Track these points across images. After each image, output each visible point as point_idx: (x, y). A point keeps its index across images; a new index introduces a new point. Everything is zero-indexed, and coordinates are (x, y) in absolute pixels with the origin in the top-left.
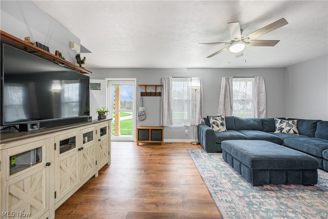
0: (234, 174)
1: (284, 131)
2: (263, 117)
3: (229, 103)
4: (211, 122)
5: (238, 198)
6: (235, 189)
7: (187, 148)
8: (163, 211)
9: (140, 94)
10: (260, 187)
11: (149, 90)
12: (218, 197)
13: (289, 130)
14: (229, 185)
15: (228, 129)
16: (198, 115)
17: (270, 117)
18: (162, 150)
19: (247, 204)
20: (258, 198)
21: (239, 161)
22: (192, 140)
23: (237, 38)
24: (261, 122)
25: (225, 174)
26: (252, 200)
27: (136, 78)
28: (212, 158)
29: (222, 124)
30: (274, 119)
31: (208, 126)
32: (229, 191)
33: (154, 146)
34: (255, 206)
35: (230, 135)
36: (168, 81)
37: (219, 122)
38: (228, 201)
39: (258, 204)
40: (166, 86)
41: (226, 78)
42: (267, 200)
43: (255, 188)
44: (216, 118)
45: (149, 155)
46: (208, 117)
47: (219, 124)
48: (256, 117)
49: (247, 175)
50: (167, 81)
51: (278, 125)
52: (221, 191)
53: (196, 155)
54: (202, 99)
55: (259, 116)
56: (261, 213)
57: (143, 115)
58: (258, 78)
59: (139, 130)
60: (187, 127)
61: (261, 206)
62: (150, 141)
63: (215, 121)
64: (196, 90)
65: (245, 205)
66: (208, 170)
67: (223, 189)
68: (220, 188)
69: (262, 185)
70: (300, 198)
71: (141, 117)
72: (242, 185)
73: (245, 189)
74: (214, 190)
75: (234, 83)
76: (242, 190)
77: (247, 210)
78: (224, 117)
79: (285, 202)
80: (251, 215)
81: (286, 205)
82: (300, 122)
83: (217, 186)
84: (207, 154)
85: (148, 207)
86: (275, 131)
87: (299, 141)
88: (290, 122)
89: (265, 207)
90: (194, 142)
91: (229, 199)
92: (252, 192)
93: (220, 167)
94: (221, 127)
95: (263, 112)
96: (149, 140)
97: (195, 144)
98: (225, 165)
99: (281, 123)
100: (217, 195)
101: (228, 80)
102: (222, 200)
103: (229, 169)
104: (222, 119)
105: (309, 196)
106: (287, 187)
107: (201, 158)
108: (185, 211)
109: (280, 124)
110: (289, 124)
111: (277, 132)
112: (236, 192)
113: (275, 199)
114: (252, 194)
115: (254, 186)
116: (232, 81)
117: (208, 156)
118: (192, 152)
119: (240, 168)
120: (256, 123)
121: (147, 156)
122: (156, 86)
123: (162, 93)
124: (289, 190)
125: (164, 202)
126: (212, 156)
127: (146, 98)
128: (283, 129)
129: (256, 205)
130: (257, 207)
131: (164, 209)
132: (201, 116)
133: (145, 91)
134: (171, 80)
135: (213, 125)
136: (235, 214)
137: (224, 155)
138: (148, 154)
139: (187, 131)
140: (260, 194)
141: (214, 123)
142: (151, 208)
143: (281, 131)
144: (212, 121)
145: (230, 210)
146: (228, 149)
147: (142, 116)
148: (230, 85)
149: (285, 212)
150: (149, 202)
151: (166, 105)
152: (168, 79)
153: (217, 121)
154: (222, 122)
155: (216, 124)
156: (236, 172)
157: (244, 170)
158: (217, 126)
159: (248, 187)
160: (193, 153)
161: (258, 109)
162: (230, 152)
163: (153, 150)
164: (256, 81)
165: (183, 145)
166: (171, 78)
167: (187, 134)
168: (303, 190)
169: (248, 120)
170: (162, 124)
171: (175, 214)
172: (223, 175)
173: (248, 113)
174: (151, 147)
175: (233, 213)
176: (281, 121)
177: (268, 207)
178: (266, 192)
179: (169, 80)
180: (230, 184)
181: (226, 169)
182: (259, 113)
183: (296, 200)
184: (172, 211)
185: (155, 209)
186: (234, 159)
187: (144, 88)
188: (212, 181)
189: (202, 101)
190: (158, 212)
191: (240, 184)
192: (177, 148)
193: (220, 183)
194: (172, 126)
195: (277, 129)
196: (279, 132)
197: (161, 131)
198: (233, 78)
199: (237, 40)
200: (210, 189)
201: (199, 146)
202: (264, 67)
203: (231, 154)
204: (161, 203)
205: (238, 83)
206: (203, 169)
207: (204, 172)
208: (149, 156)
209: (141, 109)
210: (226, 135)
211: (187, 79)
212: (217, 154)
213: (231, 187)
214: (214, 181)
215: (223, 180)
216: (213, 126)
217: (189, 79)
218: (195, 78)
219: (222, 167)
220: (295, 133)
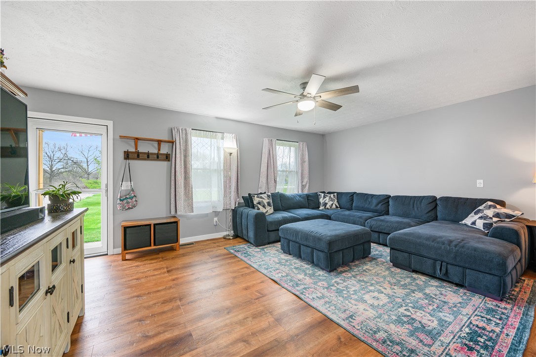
0: (304, 265)
1: (328, 206)
2: (306, 192)
3: (273, 174)
4: (255, 202)
5: (326, 290)
6: (317, 282)
7: (224, 247)
8: (260, 344)
9: (122, 155)
10: (335, 271)
11: (143, 148)
12: (308, 297)
13: (332, 204)
14: (308, 280)
15: (276, 210)
16: (234, 192)
17: (313, 191)
18: (184, 257)
19: (337, 293)
20: (341, 283)
21: (309, 247)
22: (225, 233)
23: (310, 94)
24: (306, 198)
25: (296, 268)
26: (338, 287)
27: (112, 122)
28: (267, 253)
29: (269, 204)
30: (317, 193)
31: (249, 207)
32: (313, 286)
33: (161, 255)
34: (345, 292)
35: (283, 217)
36: (184, 136)
37: (265, 201)
38: (319, 297)
39: (345, 289)
40: (180, 143)
41: (269, 140)
42: (349, 282)
43: (332, 273)
44: (261, 195)
45: (165, 273)
46: (249, 194)
47: (266, 204)
48: (300, 192)
49: (322, 262)
50: (182, 135)
51: (321, 200)
52: (305, 288)
53: (245, 253)
54: (239, 168)
55: (302, 191)
56: (352, 296)
57: (133, 197)
58: (301, 143)
59: (125, 229)
60: (216, 213)
61: (349, 290)
62: (153, 247)
63: (261, 200)
64: (231, 154)
65: (336, 294)
66: (275, 269)
67: (306, 286)
68: (303, 287)
69: (335, 269)
70: (367, 271)
71: (128, 203)
72: (319, 275)
73: (325, 278)
74: (298, 291)
75: (278, 147)
76: (323, 280)
77: (341, 298)
78: (270, 194)
79: (361, 279)
80: (347, 302)
81: (363, 281)
82: (340, 195)
83: (297, 285)
84: (257, 249)
85: (234, 350)
86: (319, 207)
87: (345, 215)
88: (332, 196)
89: (351, 290)
90: (229, 235)
91: (319, 295)
92: (333, 279)
93: (284, 261)
94: (268, 208)
95: (306, 186)
96: (150, 246)
97: (231, 238)
98: (288, 258)
99: (324, 197)
100: (305, 295)
101: (271, 141)
102: (313, 298)
103: (295, 261)
104: (268, 196)
105: (371, 267)
106: (353, 264)
107: (254, 256)
108: (287, 330)
109: (323, 199)
110: (331, 198)
111: (321, 208)
112: (320, 284)
113: (353, 278)
114: (334, 281)
115: (330, 271)
116: (275, 145)
117: (260, 251)
118: (236, 251)
119: (313, 256)
120: (302, 199)
121: (163, 275)
122: (159, 142)
123: (174, 156)
124: (356, 266)
125: (252, 331)
126: (265, 249)
127: (136, 164)
128: (326, 204)
129: (344, 290)
130: (346, 292)
131: (260, 341)
132: (238, 193)
133: (134, 150)
134: (190, 134)
135: (259, 205)
136: (335, 307)
137: (285, 244)
138: (163, 271)
139: (216, 219)
140: (340, 278)
141: (259, 203)
142: (240, 349)
143: (325, 206)
144: (256, 200)
145: (328, 306)
146: (293, 235)
147: (129, 200)
148: (274, 149)
149: (366, 287)
150: (229, 342)
151: (182, 177)
152: (184, 132)
153: (263, 200)
154: (268, 201)
155: (263, 204)
156: (304, 262)
157: (318, 256)
158: (264, 206)
159: (326, 275)
160: (238, 251)
161: (302, 182)
162: (296, 239)
163: (166, 261)
164: (299, 147)
165: (215, 243)
166: (189, 130)
167: (216, 225)
168: (364, 262)
169: (294, 196)
170: (173, 213)
171: (278, 340)
172: (294, 270)
173: (292, 187)
174: (159, 258)
175: (333, 307)
176: (324, 195)
177: (354, 289)
178: (343, 274)
179: (186, 134)
180: (308, 278)
181: (292, 262)
182: (303, 187)
183: (367, 274)
184: (271, 337)
185: (246, 347)
186: (302, 246)
187: (132, 143)
188: (289, 281)
189: (239, 171)
190: (255, 348)
191: (316, 274)
192: (207, 250)
193: (299, 280)
194: (192, 214)
195: (322, 205)
196: (323, 208)
197: (176, 224)
198: (277, 141)
199: (310, 95)
200: (293, 291)
201: (238, 239)
202: (307, 131)
203: (298, 240)
204: (248, 335)
205: (282, 147)
206: (267, 269)
207: (272, 273)
208: (166, 275)
209: (126, 186)
210: (278, 218)
211: (216, 135)
212: (268, 246)
213: (311, 281)
214: (291, 281)
215: (298, 275)
216: (258, 207)
217: (220, 135)
218: (228, 134)
219: (287, 261)
220: (337, 207)
